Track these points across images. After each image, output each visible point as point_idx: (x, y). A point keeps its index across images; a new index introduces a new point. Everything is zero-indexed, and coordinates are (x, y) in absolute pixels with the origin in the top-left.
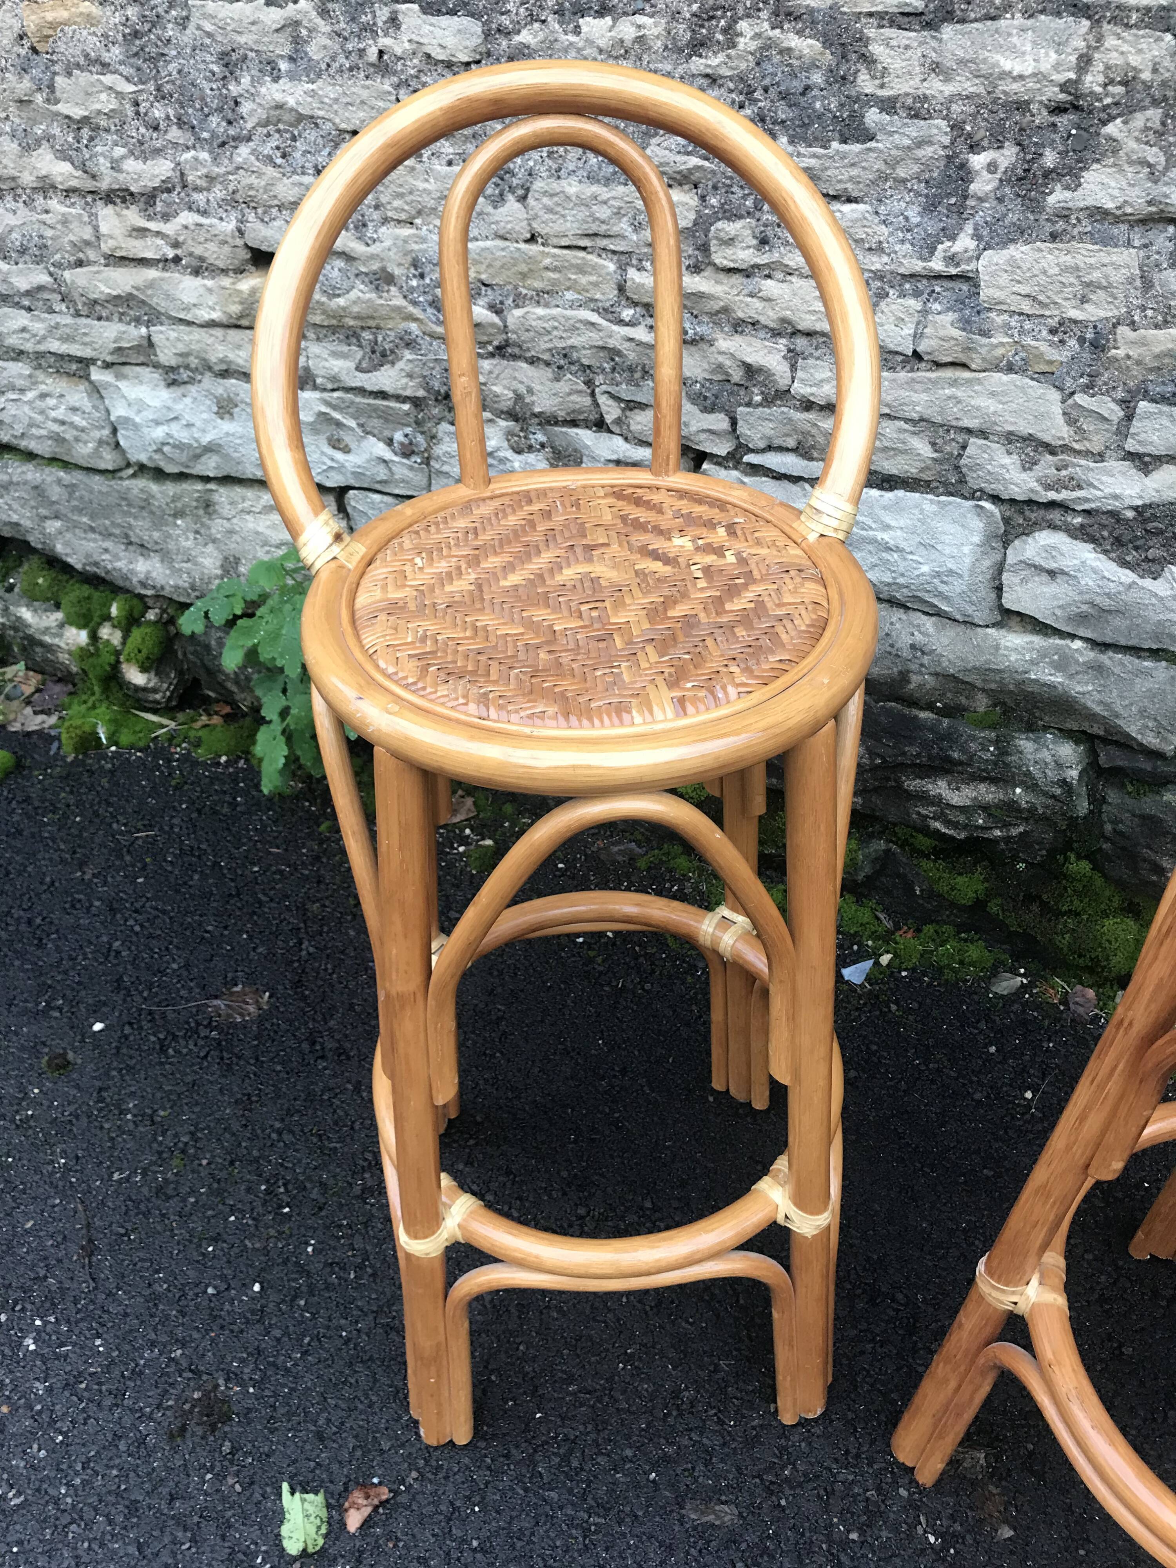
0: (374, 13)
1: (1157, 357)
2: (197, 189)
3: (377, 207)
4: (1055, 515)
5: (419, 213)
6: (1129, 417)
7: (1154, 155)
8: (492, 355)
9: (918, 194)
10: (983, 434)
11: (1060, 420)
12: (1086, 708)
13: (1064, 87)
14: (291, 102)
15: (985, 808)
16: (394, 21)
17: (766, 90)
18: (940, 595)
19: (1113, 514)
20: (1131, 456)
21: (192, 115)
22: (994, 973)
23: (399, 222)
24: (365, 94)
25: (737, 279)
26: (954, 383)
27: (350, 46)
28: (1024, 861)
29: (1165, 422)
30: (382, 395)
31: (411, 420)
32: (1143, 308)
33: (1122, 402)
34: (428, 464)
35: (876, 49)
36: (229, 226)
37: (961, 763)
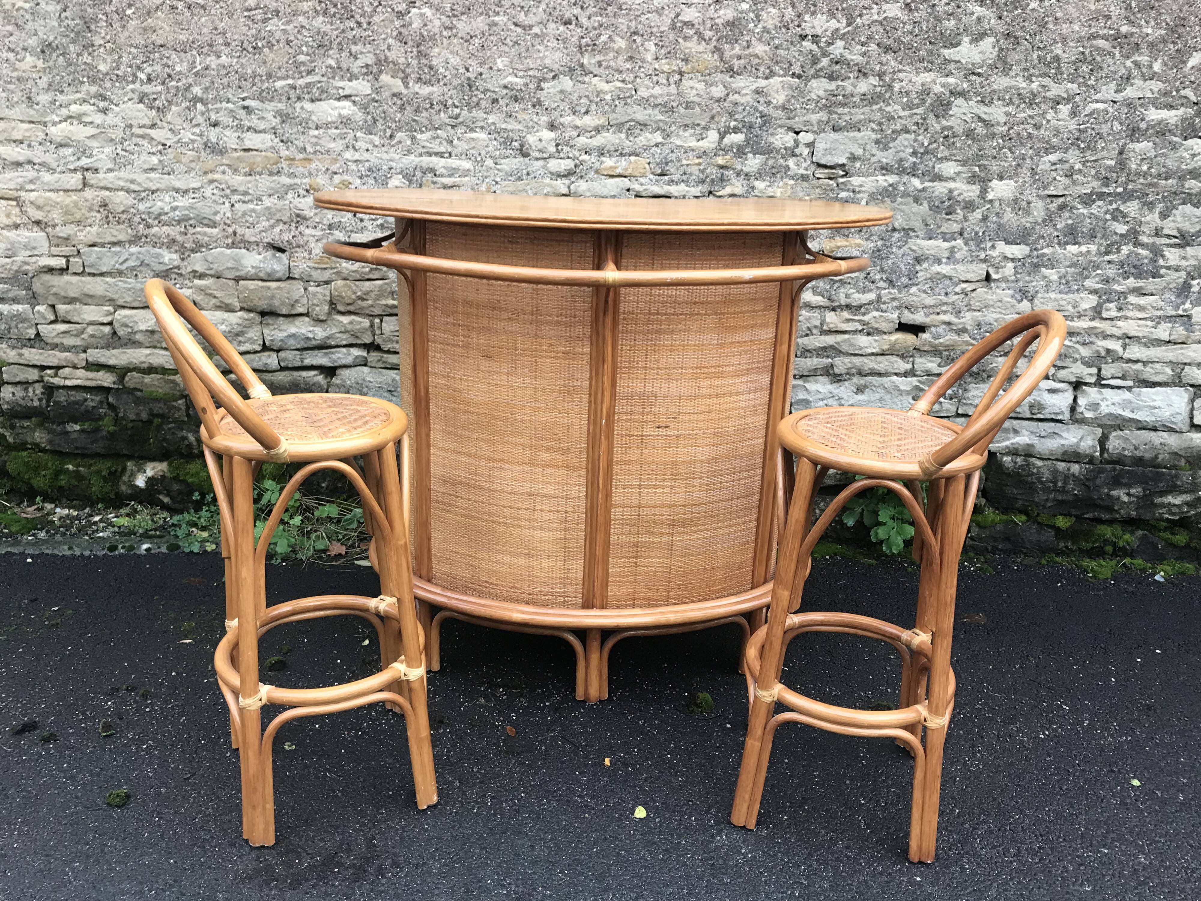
0: (986, 245)
2: (884, 303)
3: (967, 306)
5: (986, 307)
9: (1175, 292)
14: (944, 272)
15: (1187, 504)
16: (993, 247)
18: (1173, 423)
21: (894, 277)
23: (975, 310)
24: (975, 269)
25: (1108, 322)
26: (1182, 348)
27: (974, 254)
35: (1166, 253)
36: (895, 316)
37: (1178, 487)
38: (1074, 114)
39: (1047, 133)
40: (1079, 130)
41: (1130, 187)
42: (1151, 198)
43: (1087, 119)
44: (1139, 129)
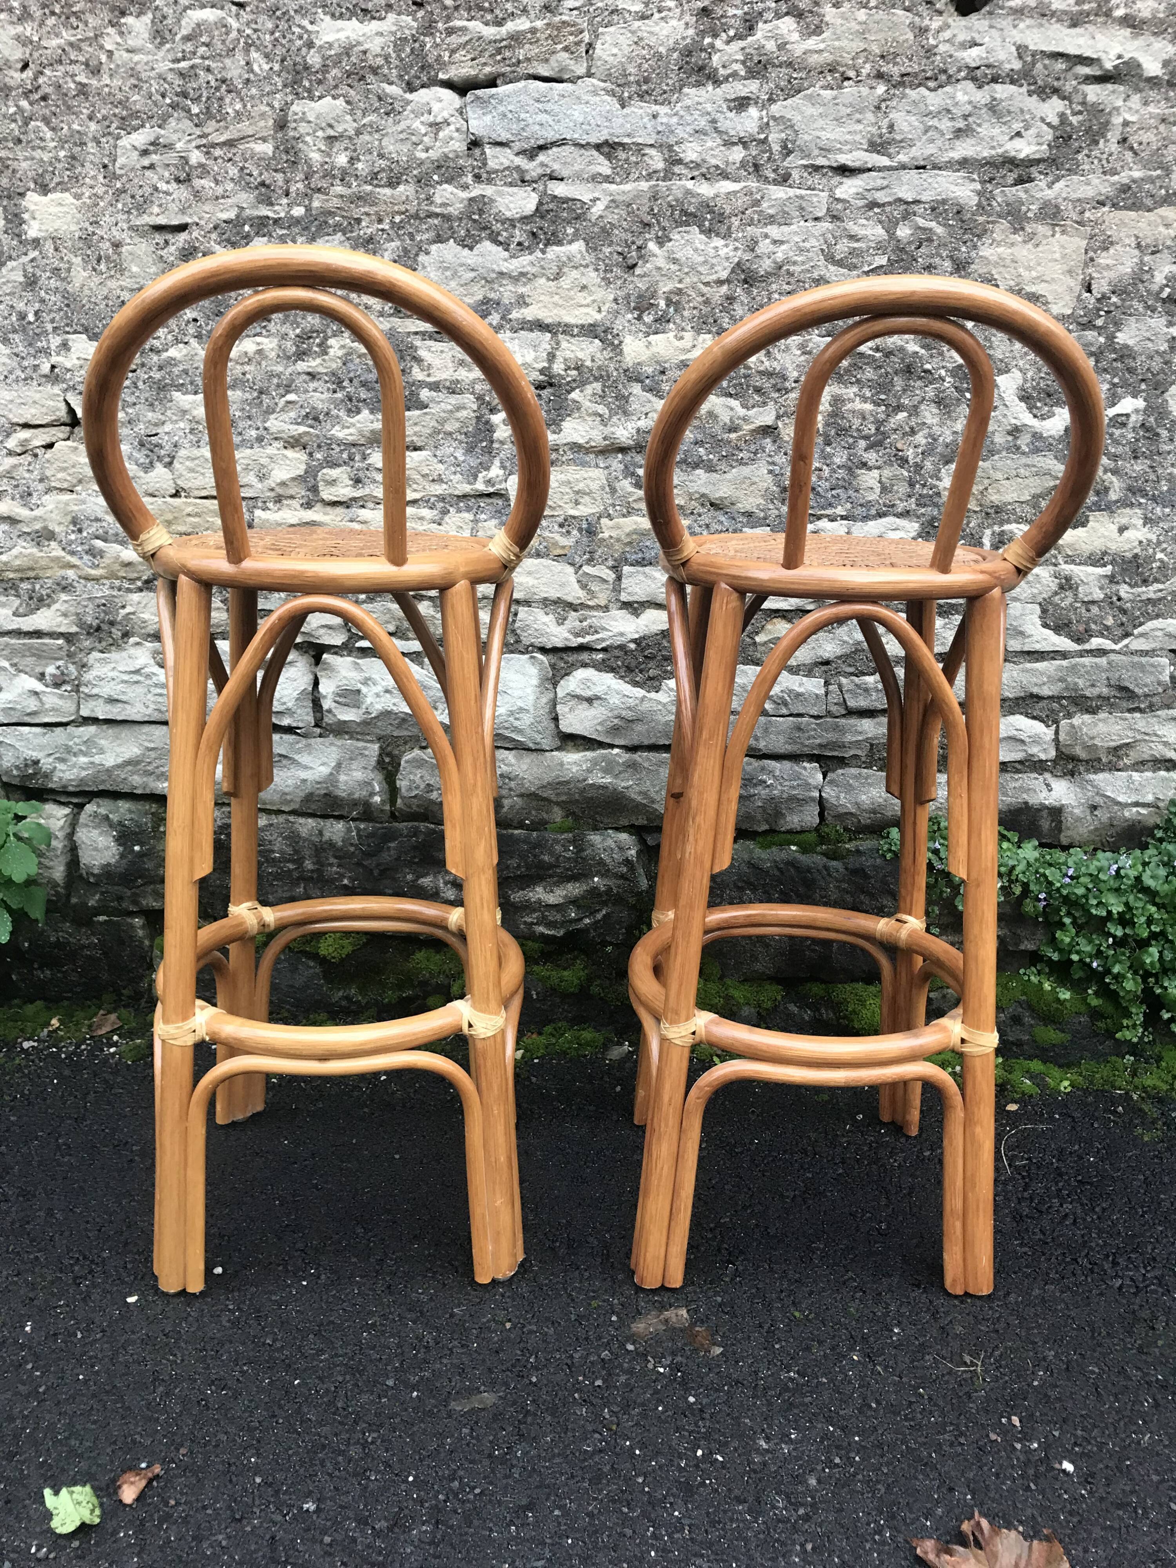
0: (48, 341)
1: (628, 535)
3: (41, 480)
4: (585, 656)
5: (80, 481)
6: (619, 578)
7: (601, 409)
8: (140, 590)
9: (461, 442)
10: (527, 603)
11: (576, 586)
12: (633, 800)
13: (542, 371)
15: (574, 902)
16: (65, 346)
17: (351, 381)
18: (516, 730)
19: (622, 647)
20: (627, 605)
22: (606, 1047)
23: (61, 490)
24: (37, 396)
25: (340, 510)
27: (25, 363)
28: (611, 944)
29: (642, 577)
30: (38, 634)
31: (63, 653)
32: (614, 505)
33: (614, 568)
34: (78, 691)
35: (422, 353)
37: (551, 866)
38: (160, 36)
39: (117, 82)
40: (182, 75)
41: (316, 204)
42: (368, 228)
43: (189, 47)
44: (307, 68)
